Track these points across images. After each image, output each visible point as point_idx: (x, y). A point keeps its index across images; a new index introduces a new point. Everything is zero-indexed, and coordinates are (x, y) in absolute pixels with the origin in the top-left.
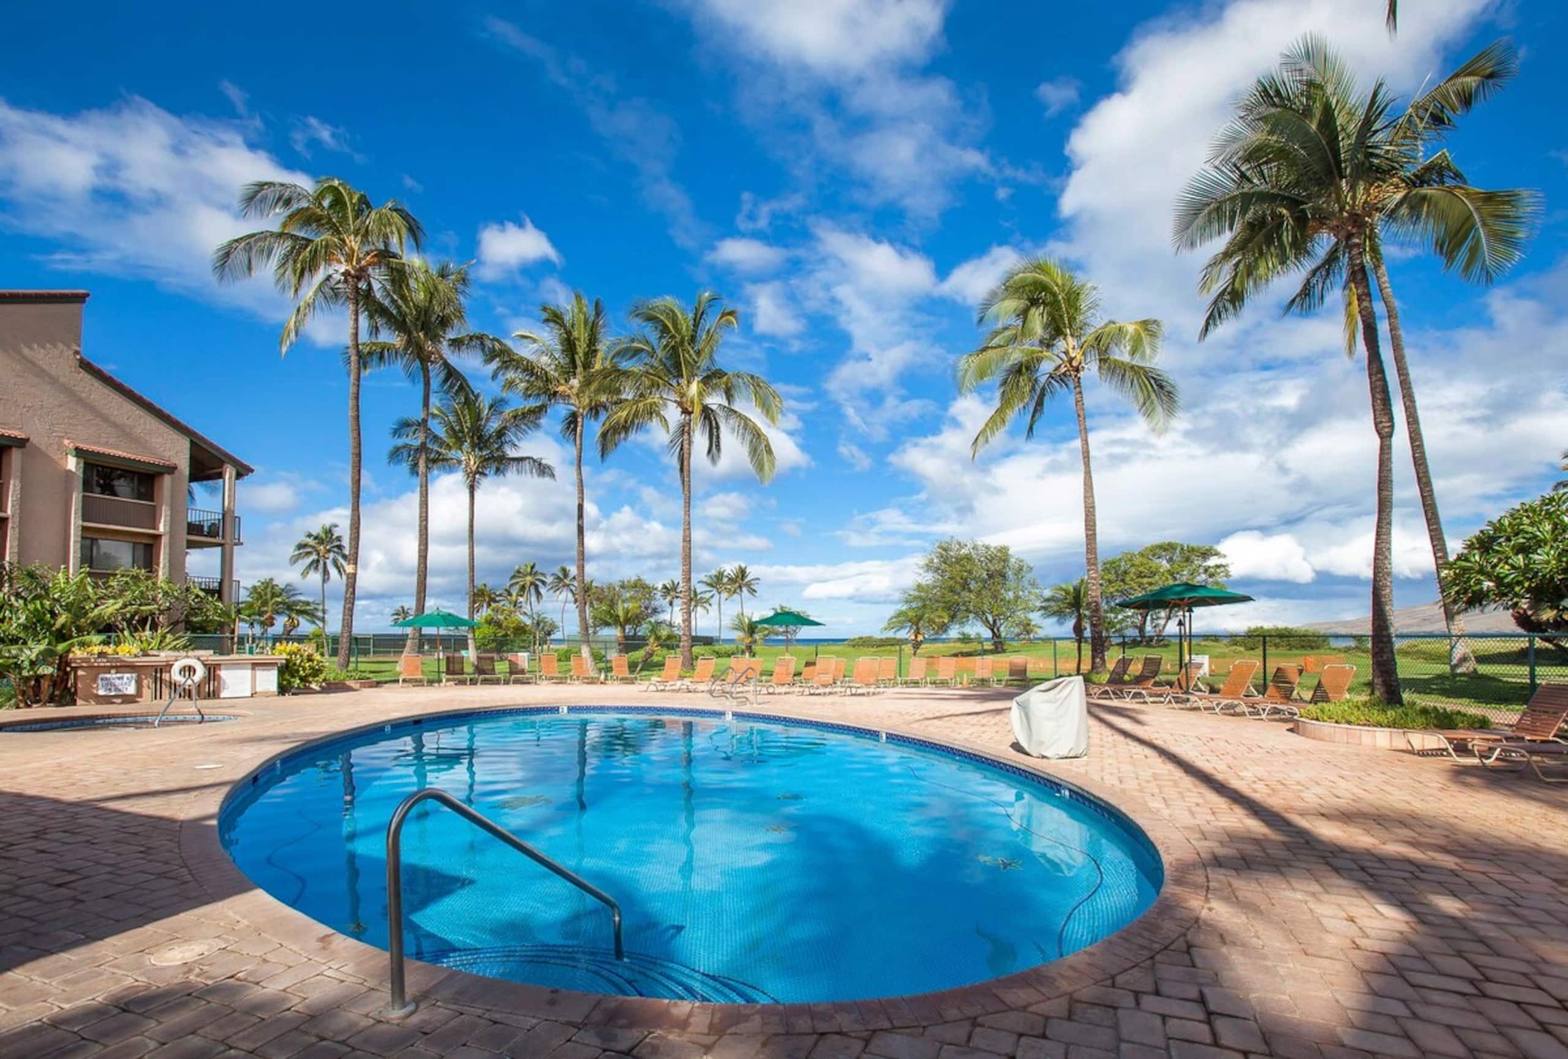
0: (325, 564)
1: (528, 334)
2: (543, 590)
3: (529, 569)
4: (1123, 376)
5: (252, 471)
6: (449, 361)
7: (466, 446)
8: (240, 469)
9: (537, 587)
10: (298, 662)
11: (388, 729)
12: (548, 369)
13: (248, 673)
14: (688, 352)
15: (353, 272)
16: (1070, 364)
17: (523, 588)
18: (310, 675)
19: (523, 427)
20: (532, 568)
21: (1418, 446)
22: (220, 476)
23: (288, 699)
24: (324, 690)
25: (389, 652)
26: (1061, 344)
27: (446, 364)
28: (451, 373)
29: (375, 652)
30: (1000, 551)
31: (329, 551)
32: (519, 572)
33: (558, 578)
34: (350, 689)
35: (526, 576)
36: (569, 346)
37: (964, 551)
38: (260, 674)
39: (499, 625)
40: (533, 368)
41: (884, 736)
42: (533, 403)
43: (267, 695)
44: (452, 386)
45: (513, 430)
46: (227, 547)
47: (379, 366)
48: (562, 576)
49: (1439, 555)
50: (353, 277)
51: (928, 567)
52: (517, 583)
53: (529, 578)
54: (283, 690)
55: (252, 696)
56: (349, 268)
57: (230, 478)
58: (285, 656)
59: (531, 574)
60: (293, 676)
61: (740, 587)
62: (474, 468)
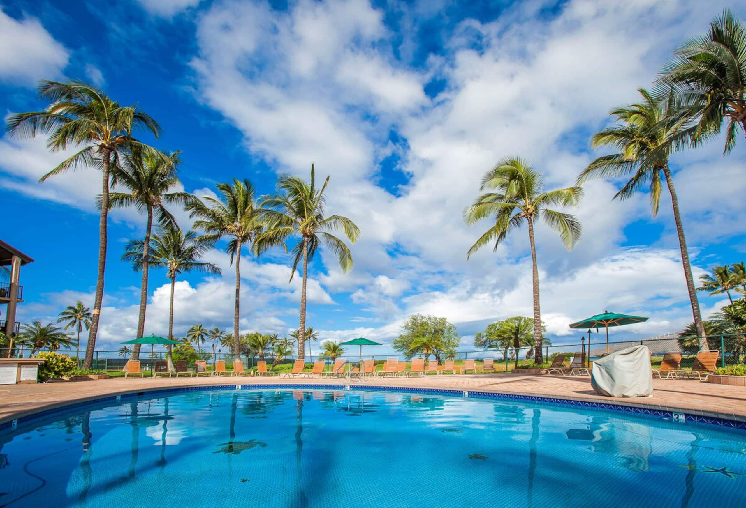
0: (80, 323)
1: (211, 197)
2: (205, 337)
3: (198, 328)
4: (553, 218)
5: (33, 261)
6: (165, 208)
7: (171, 255)
8: (24, 259)
9: (202, 337)
10: (54, 363)
11: (119, 398)
12: (223, 216)
13: (15, 369)
14: (309, 203)
15: (107, 145)
16: (527, 211)
17: (195, 337)
18: (62, 370)
19: (205, 247)
20: (200, 327)
21: (686, 258)
22: (10, 263)
23: (45, 385)
24: (72, 380)
25: (117, 368)
26: (522, 202)
27: (162, 209)
28: (165, 214)
29: (108, 368)
30: (441, 320)
31: (83, 316)
32: (193, 329)
33: (213, 333)
34: (91, 379)
35: (196, 331)
36: (234, 204)
37: (424, 320)
38: (24, 370)
39: (182, 354)
40: (215, 214)
41: (467, 394)
42: (211, 233)
43: (29, 382)
44: (165, 221)
45: (199, 248)
46: (12, 304)
47: (120, 206)
48: (215, 332)
49: (695, 308)
50: (106, 148)
51: (406, 327)
52: (191, 334)
53: (199, 332)
54: (41, 379)
55: (17, 383)
56: (104, 142)
57: (17, 264)
58: (44, 359)
59: (199, 330)
60: (50, 371)
61: (309, 337)
62: (175, 268)
